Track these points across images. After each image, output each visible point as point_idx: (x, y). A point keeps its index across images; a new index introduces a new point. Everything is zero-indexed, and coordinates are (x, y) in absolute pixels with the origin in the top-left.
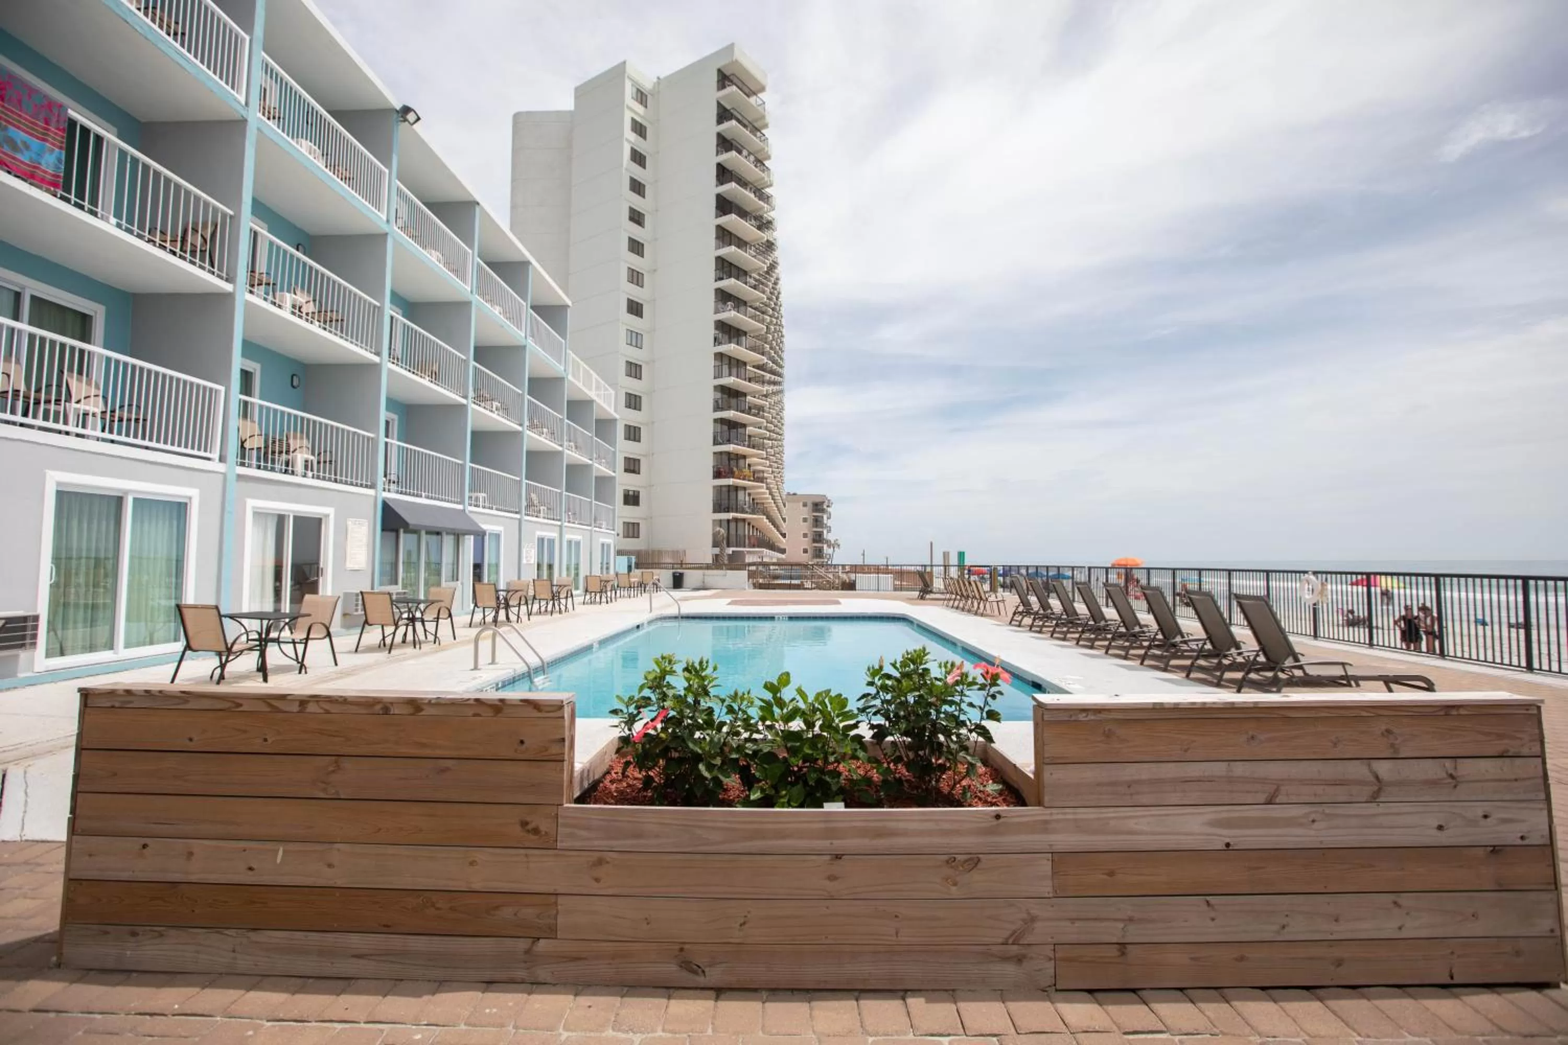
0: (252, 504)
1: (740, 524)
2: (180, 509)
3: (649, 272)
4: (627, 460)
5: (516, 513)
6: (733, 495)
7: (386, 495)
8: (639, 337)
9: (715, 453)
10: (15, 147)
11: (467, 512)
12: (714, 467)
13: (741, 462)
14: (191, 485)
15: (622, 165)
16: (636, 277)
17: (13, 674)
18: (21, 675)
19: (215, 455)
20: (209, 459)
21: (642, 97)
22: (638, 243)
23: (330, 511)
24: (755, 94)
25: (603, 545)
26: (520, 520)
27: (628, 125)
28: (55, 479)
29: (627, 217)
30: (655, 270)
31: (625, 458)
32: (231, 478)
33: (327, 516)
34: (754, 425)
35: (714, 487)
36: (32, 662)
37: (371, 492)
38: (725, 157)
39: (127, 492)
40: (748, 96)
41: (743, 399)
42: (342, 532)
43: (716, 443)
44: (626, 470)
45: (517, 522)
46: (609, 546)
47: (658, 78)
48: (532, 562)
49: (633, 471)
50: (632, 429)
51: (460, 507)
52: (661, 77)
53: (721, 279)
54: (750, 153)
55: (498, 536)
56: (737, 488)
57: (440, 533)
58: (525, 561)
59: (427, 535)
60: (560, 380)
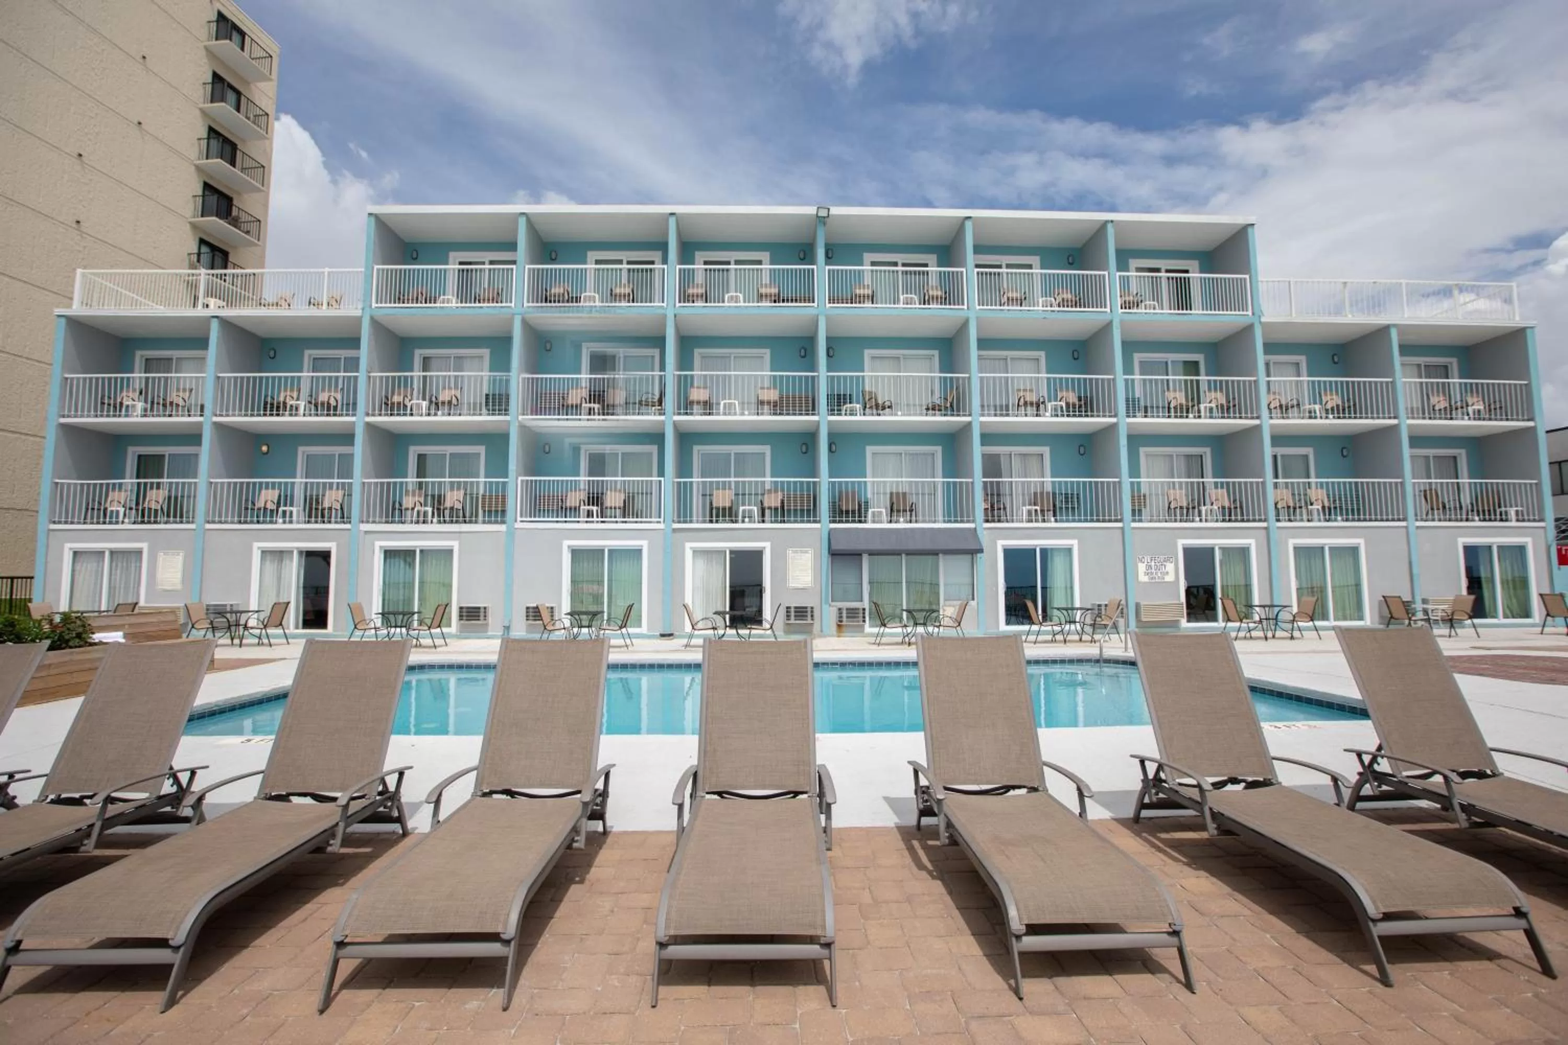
5: (1118, 521)
7: (833, 526)
11: (979, 530)
14: (643, 539)
19: (662, 520)
20: (659, 522)
25: (1469, 549)
26: (1122, 529)
28: (568, 543)
32: (672, 532)
37: (818, 526)
42: (780, 559)
45: (1119, 532)
48: (1170, 578)
51: (972, 525)
55: (1069, 551)
57: (935, 553)
58: (1143, 578)
59: (909, 557)
60: (1248, 329)
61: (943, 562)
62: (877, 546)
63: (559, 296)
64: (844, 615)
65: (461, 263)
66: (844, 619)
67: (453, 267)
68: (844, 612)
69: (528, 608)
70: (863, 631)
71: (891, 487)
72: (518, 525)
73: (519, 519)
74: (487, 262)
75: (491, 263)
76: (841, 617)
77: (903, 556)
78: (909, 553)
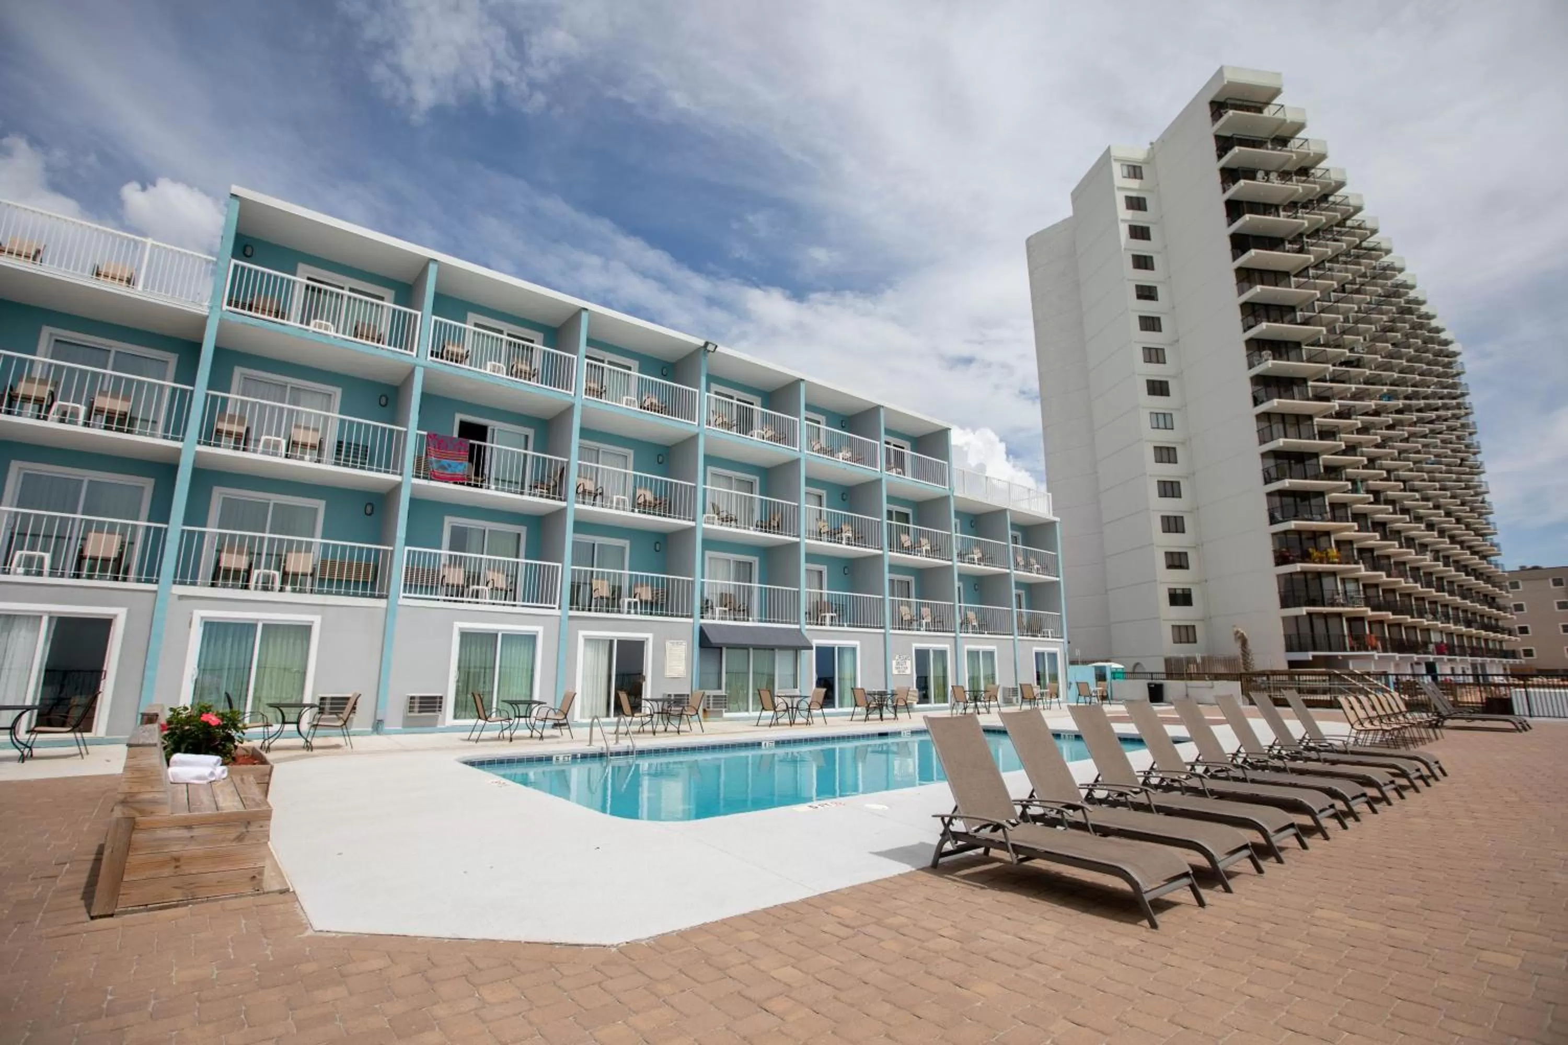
0: (582, 634)
1: (1333, 622)
2: (531, 639)
3: (1171, 345)
4: (1169, 555)
5: (881, 628)
6: (1313, 585)
7: (702, 621)
8: (1168, 418)
9: (1274, 534)
10: (445, 468)
11: (803, 631)
12: (1275, 551)
13: (1323, 541)
14: (538, 624)
15: (1120, 246)
16: (1154, 355)
17: (435, 725)
18: (439, 726)
19: (557, 606)
20: (554, 608)
21: (1135, 171)
22: (1153, 318)
23: (649, 636)
24: (1267, 104)
25: (1037, 654)
26: (885, 634)
27: (1121, 204)
28: (459, 625)
29: (1135, 296)
30: (1177, 341)
31: (1166, 553)
32: (565, 619)
33: (647, 639)
34: (1335, 490)
35: (1278, 576)
36: (444, 720)
37: (690, 620)
38: (1234, 190)
39: (499, 631)
40: (1260, 110)
41: (1314, 461)
42: (660, 650)
43: (1273, 521)
44: (1169, 567)
45: (882, 636)
46: (1053, 656)
47: (1151, 144)
48: (908, 672)
49: (1180, 567)
50: (1172, 521)
51: (797, 627)
52: (1154, 141)
53: (1250, 327)
54: (1267, 173)
55: (854, 649)
56: (1319, 575)
57: (772, 649)
58: (895, 672)
59: (757, 651)
60: (946, 499)
61: (778, 655)
62: (733, 641)
63: (457, 355)
64: (711, 702)
65: (309, 279)
66: (711, 705)
67: (301, 280)
68: (711, 699)
69: (412, 698)
70: (721, 716)
71: (722, 589)
72: (402, 601)
73: (402, 594)
74: (347, 287)
75: (351, 290)
76: (708, 704)
77: (751, 651)
78: (756, 648)
